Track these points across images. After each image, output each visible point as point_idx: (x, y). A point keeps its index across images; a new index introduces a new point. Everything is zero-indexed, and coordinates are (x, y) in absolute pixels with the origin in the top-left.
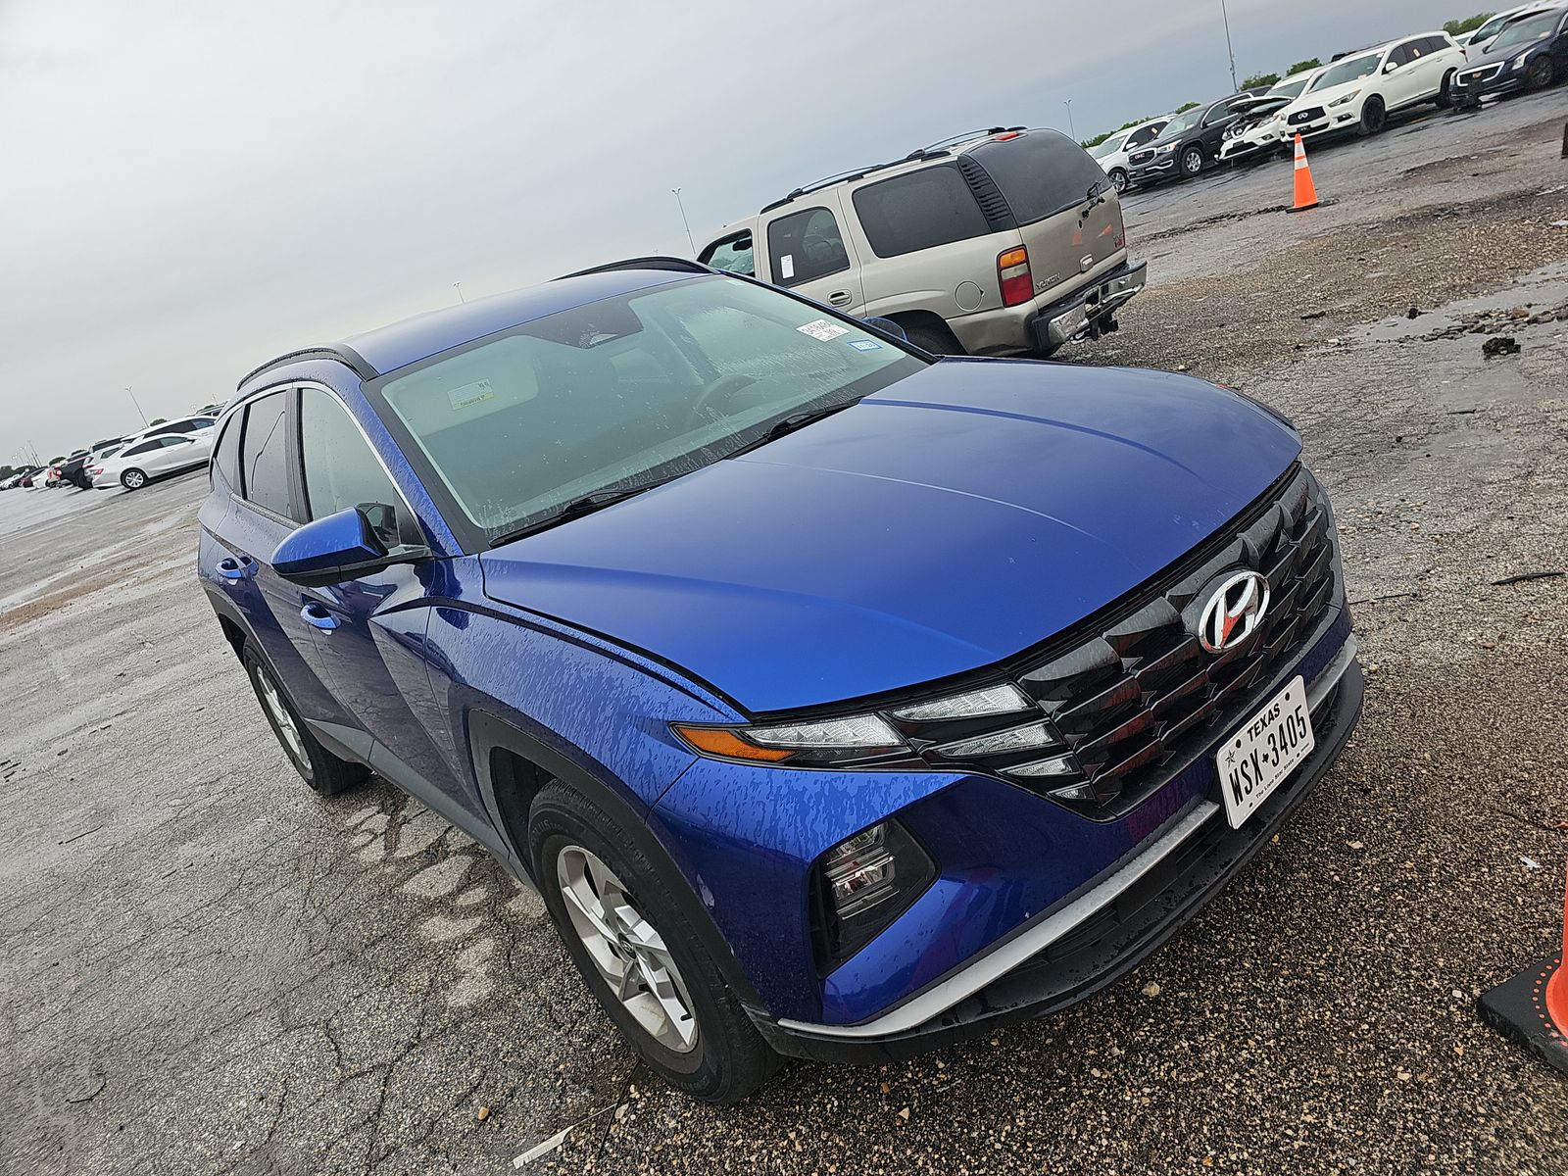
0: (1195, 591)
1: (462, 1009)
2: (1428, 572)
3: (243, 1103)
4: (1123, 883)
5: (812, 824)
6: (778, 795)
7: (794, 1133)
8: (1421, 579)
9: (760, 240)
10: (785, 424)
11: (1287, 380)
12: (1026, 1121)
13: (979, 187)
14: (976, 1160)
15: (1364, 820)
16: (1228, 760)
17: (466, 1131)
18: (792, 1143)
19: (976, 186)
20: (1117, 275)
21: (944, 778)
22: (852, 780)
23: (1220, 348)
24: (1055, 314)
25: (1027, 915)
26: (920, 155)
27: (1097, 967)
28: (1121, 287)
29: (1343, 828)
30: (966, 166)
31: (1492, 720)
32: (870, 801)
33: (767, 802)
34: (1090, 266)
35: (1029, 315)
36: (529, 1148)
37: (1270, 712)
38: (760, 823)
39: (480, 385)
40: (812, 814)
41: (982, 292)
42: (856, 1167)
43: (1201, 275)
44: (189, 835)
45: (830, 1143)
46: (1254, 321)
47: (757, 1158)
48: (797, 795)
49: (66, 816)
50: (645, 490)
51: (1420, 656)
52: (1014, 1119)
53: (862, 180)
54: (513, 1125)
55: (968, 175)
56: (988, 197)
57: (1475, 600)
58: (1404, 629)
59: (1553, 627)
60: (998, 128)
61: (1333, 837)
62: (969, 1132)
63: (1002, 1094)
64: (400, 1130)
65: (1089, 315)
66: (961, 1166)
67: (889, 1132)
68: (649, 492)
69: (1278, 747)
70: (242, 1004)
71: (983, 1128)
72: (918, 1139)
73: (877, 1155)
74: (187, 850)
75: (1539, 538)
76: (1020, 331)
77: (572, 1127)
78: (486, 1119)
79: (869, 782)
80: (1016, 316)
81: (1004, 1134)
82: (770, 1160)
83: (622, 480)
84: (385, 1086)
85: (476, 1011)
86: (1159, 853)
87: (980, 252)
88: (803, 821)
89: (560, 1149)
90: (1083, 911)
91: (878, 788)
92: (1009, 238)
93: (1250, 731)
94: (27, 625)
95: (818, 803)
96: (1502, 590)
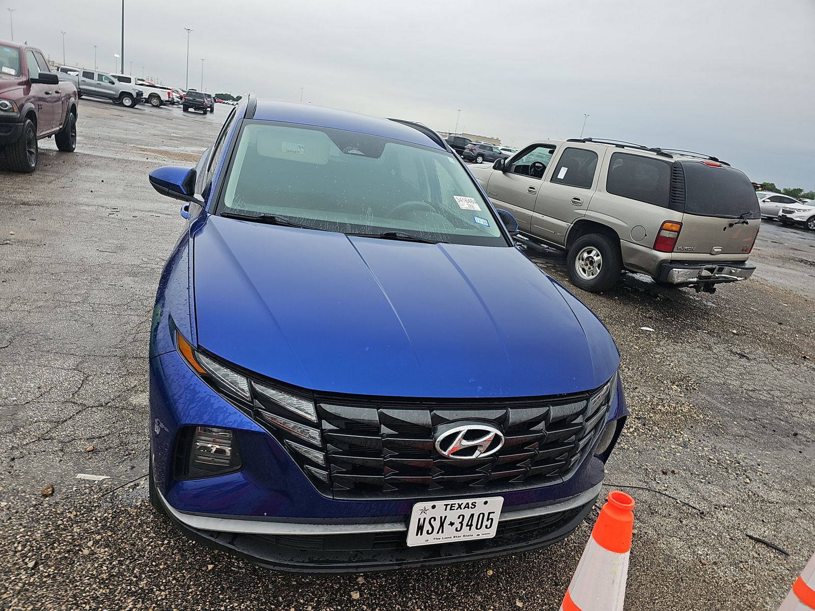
0: (451, 419)
1: (131, 404)
2: (724, 507)
3: (32, 385)
4: (323, 531)
5: (191, 409)
6: (188, 387)
7: (167, 541)
8: (716, 508)
9: (558, 153)
10: (394, 234)
11: (778, 370)
12: (246, 607)
13: (676, 182)
14: (209, 607)
15: (538, 596)
16: (420, 511)
17: (79, 451)
18: (163, 544)
19: (675, 181)
20: (732, 266)
21: (254, 427)
22: (221, 401)
23: (766, 334)
24: (677, 266)
25: (265, 514)
26: (658, 151)
27: (292, 560)
28: (731, 273)
29: (524, 592)
30: (676, 168)
31: (657, 597)
32: (218, 415)
33: (183, 387)
34: (718, 253)
35: (664, 260)
36: (89, 474)
37: (468, 504)
38: (175, 394)
39: (299, 146)
40: (195, 404)
41: (646, 235)
42: (169, 573)
43: (801, 293)
44: (135, 275)
45: (173, 556)
46: (799, 331)
47: (145, 541)
48: (195, 392)
49: (111, 241)
50: (300, 227)
51: (665, 543)
52: (242, 602)
53: (622, 149)
54: (95, 462)
55: (674, 173)
56: (677, 189)
57: (728, 537)
58: (675, 525)
59: (747, 577)
60: (715, 158)
61: (514, 592)
62: (220, 594)
63: (251, 589)
64: (62, 433)
65: (700, 277)
66: (201, 605)
67: (197, 569)
68: (301, 229)
69: (465, 523)
70: (75, 349)
71: (227, 597)
72: (202, 580)
73: (181, 575)
74: (127, 280)
75: (801, 530)
76: (654, 265)
77: (109, 477)
78: (89, 452)
79: (225, 407)
80: (656, 257)
81: (231, 605)
82: (148, 545)
83: (299, 218)
84: (77, 413)
85: (134, 409)
86: (353, 530)
87: (657, 215)
88: (188, 405)
89: (96, 482)
90: (294, 531)
91: (226, 412)
92: (677, 216)
93: (446, 505)
94: (181, 161)
95: (199, 402)
96: (748, 543)
